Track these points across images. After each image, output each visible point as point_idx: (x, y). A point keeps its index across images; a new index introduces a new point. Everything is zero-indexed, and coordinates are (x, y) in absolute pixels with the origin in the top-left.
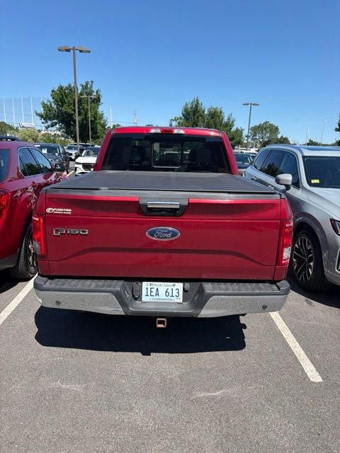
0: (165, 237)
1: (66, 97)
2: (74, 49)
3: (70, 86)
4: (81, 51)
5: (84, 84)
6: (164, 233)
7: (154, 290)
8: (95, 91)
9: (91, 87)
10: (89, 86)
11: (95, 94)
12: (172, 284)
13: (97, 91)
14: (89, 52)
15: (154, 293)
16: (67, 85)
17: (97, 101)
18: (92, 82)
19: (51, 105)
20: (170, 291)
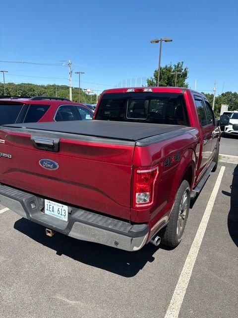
0: (49, 167)
1: (163, 74)
2: (161, 40)
3: (166, 66)
4: (166, 41)
5: (177, 65)
6: (48, 164)
7: (51, 207)
8: (184, 69)
9: (181, 66)
10: (180, 66)
11: (183, 71)
12: (61, 205)
13: (185, 69)
14: (172, 41)
15: (51, 209)
16: (165, 66)
17: (185, 75)
18: (183, 63)
19: (153, 80)
20: (60, 210)
